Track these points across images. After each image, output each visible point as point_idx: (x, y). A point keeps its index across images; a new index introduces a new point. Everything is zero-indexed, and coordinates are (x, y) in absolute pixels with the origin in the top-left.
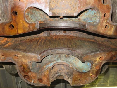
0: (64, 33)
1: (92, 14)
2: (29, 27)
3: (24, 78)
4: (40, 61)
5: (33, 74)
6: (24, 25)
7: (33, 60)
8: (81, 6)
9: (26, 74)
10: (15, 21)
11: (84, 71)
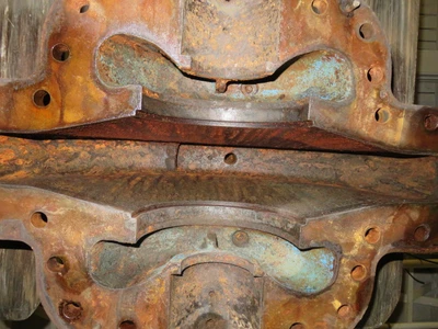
0: (226, 165)
1: (326, 74)
2: (106, 102)
3: (61, 315)
4: (133, 240)
5: (100, 297)
6: (89, 96)
7: (109, 232)
8: (288, 42)
9: (69, 297)
10: (58, 80)
11: (309, 290)
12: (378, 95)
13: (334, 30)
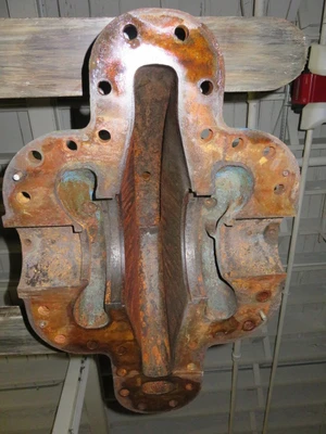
5: (242, 312)
12: (87, 142)
13: (41, 185)
